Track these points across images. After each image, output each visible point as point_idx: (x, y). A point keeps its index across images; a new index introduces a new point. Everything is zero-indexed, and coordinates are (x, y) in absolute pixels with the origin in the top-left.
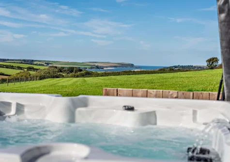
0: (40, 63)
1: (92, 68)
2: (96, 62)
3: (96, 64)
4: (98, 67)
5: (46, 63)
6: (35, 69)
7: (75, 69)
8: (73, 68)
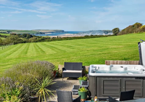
0: (4, 32)
1: (37, 34)
2: (40, 30)
3: (40, 31)
4: (41, 33)
5: (7, 32)
6: (2, 36)
7: (27, 35)
8: (26, 34)
